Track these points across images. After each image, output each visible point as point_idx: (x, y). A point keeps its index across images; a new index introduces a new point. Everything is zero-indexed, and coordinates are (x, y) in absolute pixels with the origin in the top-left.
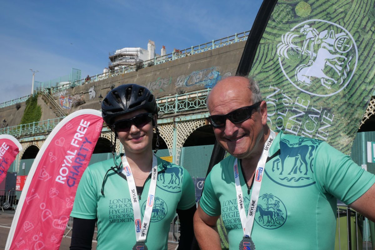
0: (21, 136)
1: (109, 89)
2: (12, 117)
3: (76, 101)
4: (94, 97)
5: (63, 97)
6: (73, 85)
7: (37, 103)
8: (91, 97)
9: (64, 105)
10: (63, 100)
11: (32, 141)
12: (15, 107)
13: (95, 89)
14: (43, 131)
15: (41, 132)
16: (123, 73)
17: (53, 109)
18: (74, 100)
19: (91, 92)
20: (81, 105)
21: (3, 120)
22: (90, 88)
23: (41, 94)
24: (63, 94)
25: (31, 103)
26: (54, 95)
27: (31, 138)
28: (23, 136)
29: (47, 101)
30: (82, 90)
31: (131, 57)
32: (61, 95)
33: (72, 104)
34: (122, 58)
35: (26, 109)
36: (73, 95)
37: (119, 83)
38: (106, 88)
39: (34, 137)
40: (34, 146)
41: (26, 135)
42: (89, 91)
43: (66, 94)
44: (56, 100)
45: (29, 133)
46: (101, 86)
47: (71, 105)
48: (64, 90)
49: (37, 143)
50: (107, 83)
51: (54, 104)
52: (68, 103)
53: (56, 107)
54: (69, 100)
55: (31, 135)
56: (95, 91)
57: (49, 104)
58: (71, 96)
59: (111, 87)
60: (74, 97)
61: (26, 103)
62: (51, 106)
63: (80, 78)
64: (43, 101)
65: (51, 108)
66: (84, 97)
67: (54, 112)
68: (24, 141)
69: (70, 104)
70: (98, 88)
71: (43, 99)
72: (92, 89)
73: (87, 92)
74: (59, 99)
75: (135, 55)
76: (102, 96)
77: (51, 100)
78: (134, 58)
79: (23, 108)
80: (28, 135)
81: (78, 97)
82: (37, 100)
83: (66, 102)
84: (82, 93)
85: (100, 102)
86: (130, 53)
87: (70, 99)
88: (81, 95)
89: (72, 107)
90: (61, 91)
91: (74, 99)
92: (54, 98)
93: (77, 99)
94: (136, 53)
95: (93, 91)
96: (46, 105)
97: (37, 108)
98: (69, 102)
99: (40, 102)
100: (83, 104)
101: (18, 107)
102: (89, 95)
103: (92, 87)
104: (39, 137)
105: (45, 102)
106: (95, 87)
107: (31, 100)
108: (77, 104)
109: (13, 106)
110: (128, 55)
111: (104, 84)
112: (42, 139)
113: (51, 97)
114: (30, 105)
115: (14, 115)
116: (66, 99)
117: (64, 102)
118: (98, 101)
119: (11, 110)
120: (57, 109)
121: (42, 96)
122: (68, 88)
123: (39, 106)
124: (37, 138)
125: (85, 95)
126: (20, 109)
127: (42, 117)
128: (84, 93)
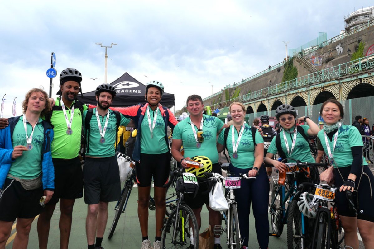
0: (287, 90)
1: (356, 42)
2: (275, 78)
3: (325, 59)
4: (342, 52)
5: (313, 57)
6: (321, 46)
7: (293, 65)
8: (338, 53)
9: (315, 63)
10: (314, 59)
11: (297, 93)
12: (277, 70)
13: (342, 46)
14: (305, 84)
15: (303, 85)
16: (368, 26)
17: (307, 67)
18: (324, 58)
19: (338, 48)
20: (330, 61)
21: (269, 81)
22: (337, 46)
23: (295, 58)
24: (313, 54)
25: (288, 65)
26: (306, 57)
27: (295, 91)
28: (289, 90)
29: (301, 62)
30: (330, 49)
31: (366, 16)
32: (311, 56)
33: (322, 61)
34: (357, 18)
35: (284, 71)
36: (322, 54)
37: (366, 35)
38: (352, 43)
39: (298, 90)
40: (298, 96)
41: (291, 89)
42: (336, 48)
43: (316, 54)
44: (308, 60)
45: (293, 87)
46: (348, 42)
47: (321, 63)
48: (314, 51)
49: (301, 94)
50: (353, 38)
51: (307, 63)
52: (318, 61)
53: (309, 65)
54: (319, 59)
55: (295, 89)
56: (342, 47)
57: (302, 64)
58: (321, 55)
59: (357, 41)
60: (323, 55)
61: (285, 67)
62: (305, 66)
63: (326, 39)
64: (298, 63)
65: (305, 67)
66: (332, 54)
67: (308, 70)
68: (290, 93)
69: (320, 61)
70: (344, 44)
71: (297, 61)
72: (339, 46)
73: (334, 49)
74: (310, 59)
75: (369, 13)
76: (350, 50)
77: (304, 61)
78: (368, 16)
79: (282, 71)
80: (293, 88)
81: (327, 55)
82: (292, 63)
83: (317, 61)
84: (330, 51)
85: (349, 55)
86: (364, 12)
87: (320, 57)
88: (329, 53)
89: (323, 63)
90: (311, 52)
91: (324, 56)
92: (306, 59)
93: (326, 57)
94: (370, 11)
95: (340, 47)
96: (300, 65)
97: (293, 68)
98: (320, 60)
99: (296, 64)
100: (332, 59)
101: (279, 70)
102: (337, 51)
103: (339, 44)
104: (302, 89)
105: (300, 63)
106: (341, 44)
107: (288, 64)
108: (327, 60)
109: (275, 70)
110: (362, 15)
111: (350, 40)
112: (305, 90)
113: (304, 59)
114: (287, 67)
115: (276, 76)
116: (317, 58)
117: (315, 61)
118: (347, 55)
119: (274, 73)
120: (310, 67)
121: (296, 59)
122: (316, 49)
123: (295, 67)
124: (300, 90)
125: (333, 52)
126: (280, 71)
127: (298, 75)
128: (331, 50)
